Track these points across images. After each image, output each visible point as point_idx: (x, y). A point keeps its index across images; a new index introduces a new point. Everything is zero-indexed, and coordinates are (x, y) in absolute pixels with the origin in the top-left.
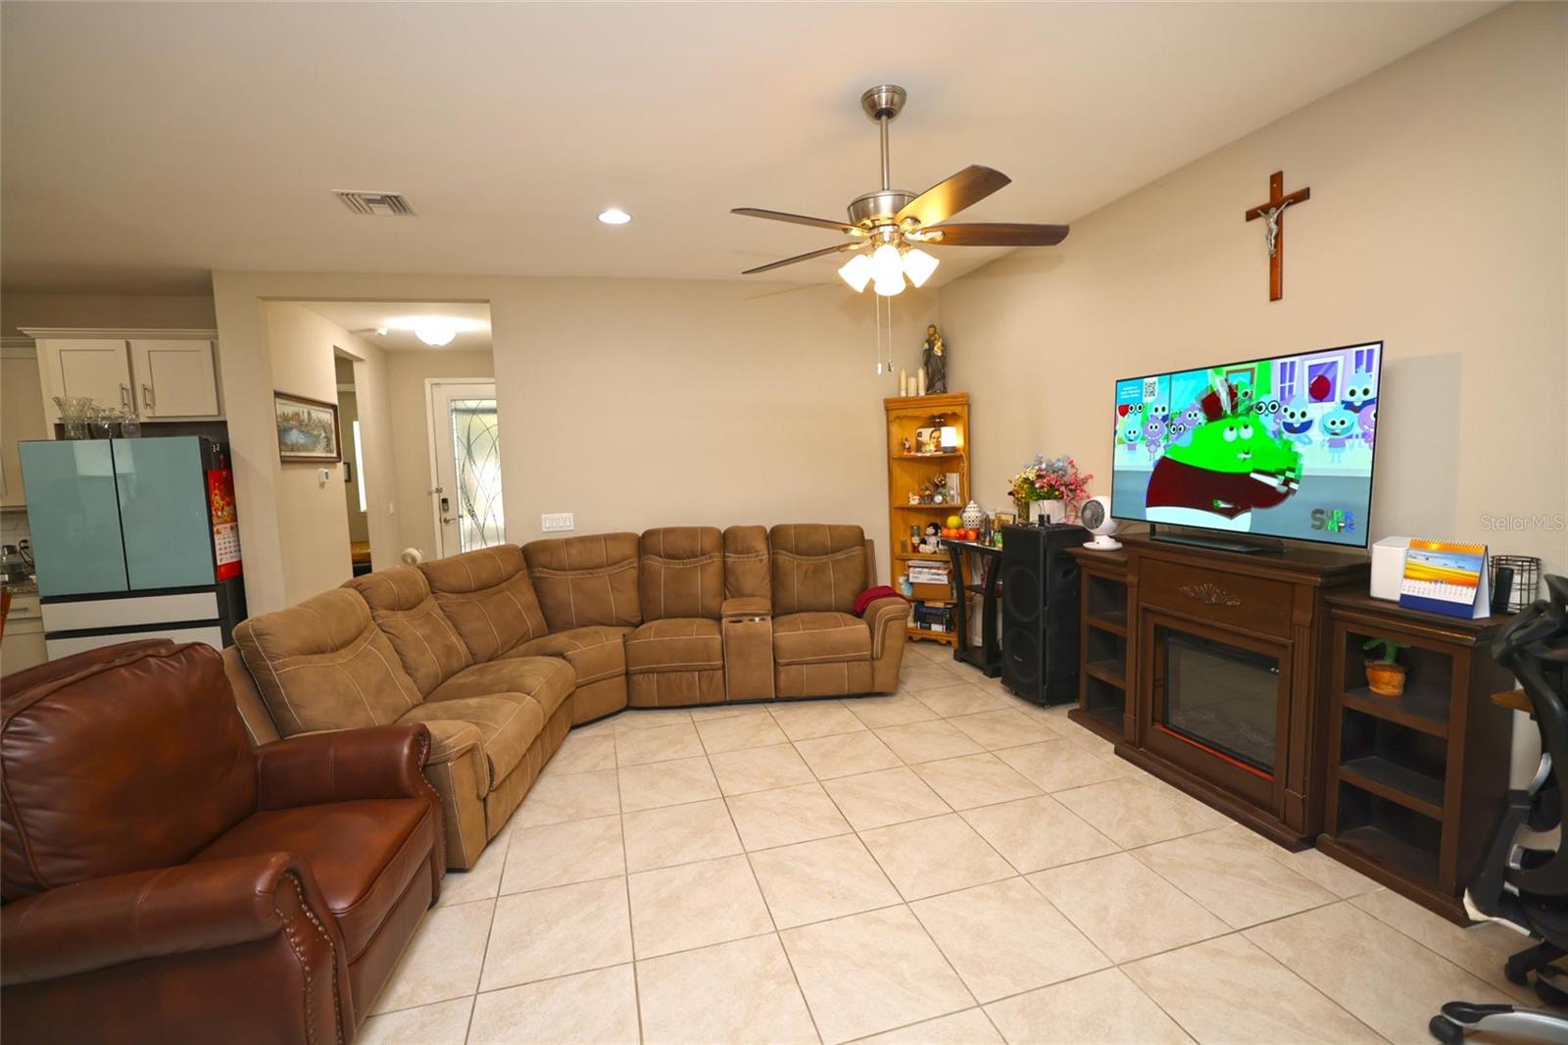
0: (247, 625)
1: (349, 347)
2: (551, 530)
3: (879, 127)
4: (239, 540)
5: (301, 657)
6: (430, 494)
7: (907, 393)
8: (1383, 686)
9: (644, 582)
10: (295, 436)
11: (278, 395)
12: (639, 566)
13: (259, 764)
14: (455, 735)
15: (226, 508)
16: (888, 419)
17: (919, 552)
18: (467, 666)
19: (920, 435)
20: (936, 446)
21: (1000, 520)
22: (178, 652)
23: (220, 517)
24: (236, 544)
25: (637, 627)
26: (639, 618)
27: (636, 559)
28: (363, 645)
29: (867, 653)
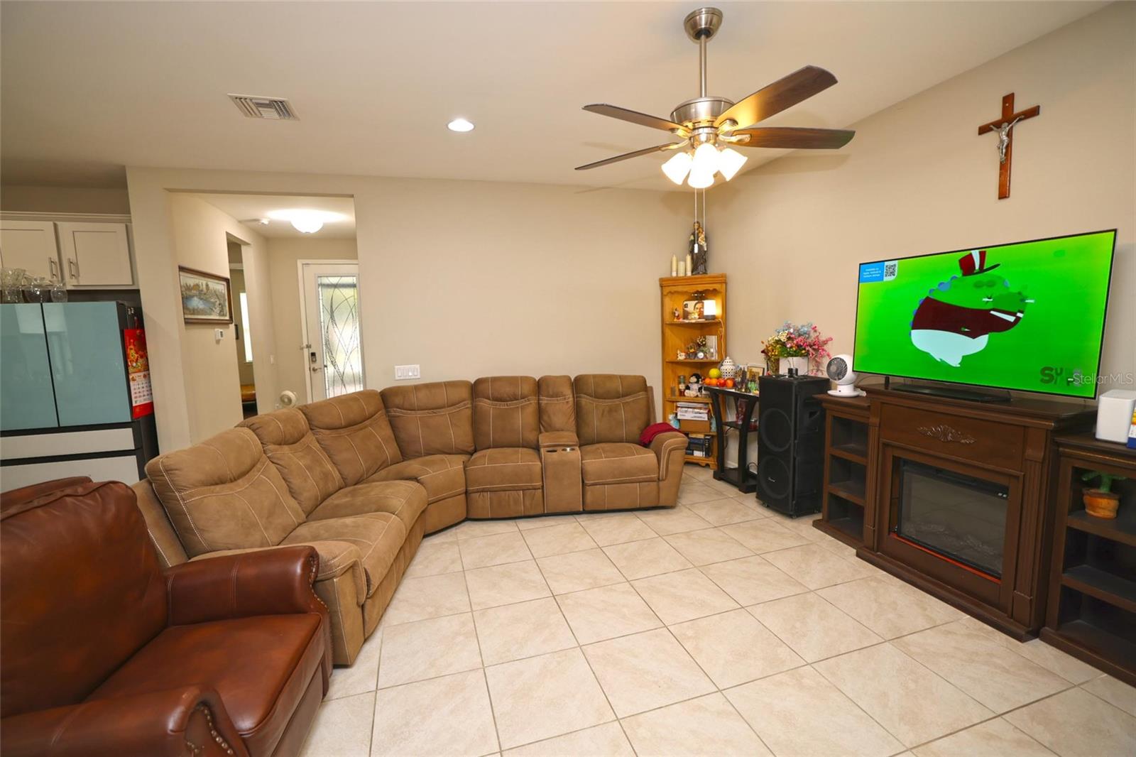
0: (157, 463)
1: (239, 234)
2: (402, 378)
3: (698, 45)
4: (150, 386)
5: (206, 488)
6: (302, 349)
7: (677, 274)
8: (1100, 511)
9: (476, 420)
10: (196, 303)
11: (182, 269)
12: (472, 406)
13: (169, 585)
14: (339, 555)
15: (140, 361)
16: (662, 293)
17: (684, 395)
18: (341, 488)
19: (686, 306)
20: (699, 315)
21: (751, 372)
22: (94, 490)
23: (134, 367)
24: (149, 389)
25: (472, 455)
26: (473, 448)
27: (470, 402)
28: (256, 475)
29: (654, 476)
